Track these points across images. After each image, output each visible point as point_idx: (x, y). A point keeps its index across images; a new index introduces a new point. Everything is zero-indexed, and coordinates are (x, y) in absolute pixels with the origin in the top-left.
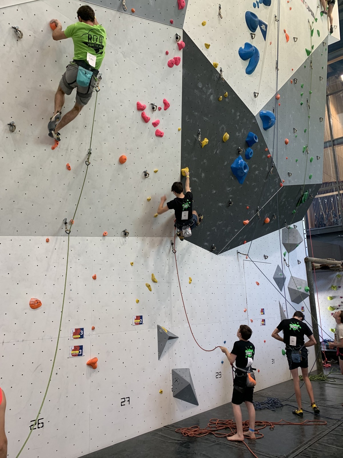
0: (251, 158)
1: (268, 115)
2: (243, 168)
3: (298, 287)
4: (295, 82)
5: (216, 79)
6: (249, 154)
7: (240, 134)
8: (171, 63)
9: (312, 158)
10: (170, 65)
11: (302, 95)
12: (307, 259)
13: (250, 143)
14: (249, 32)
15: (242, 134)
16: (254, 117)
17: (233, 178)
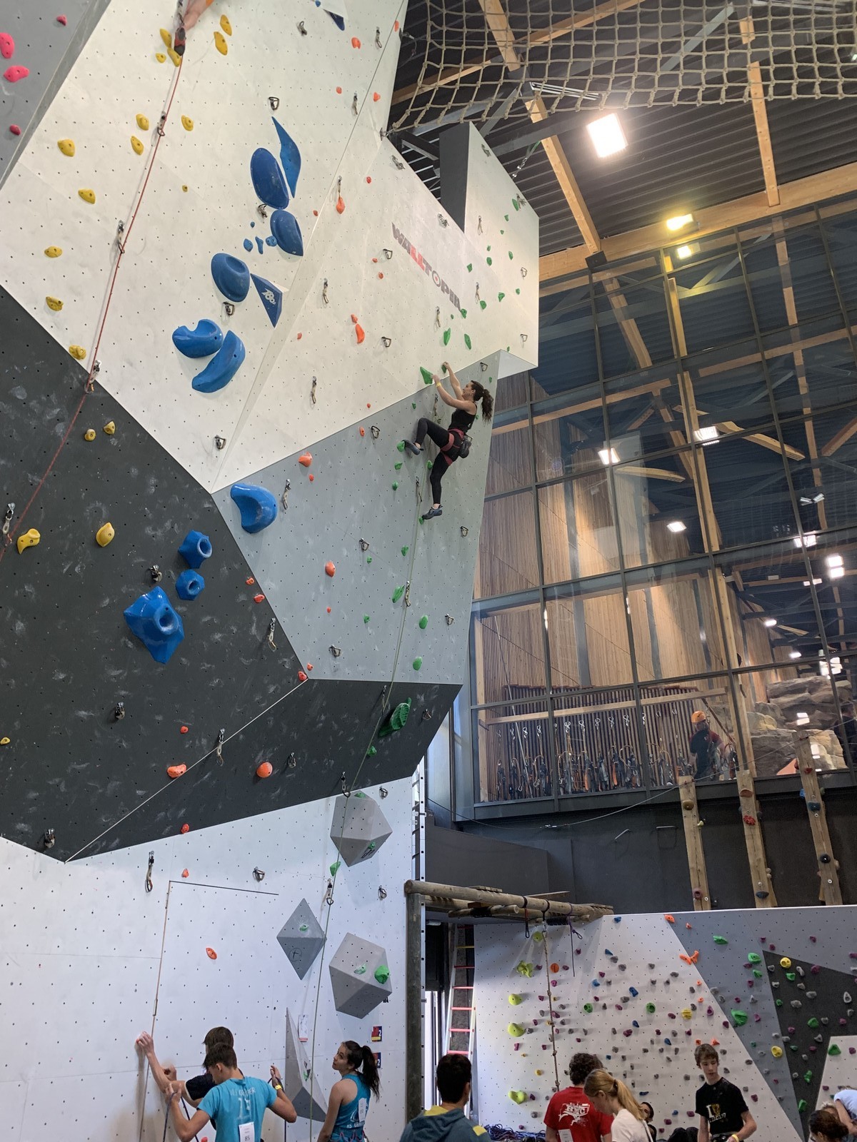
0: (194, 596)
1: (252, 495)
2: (157, 621)
3: (359, 967)
5: (76, 384)
6: (186, 586)
9: (424, 618)
11: (397, 466)
12: (411, 884)
13: (189, 559)
14: (218, 297)
15: (164, 534)
16: (208, 496)
17: (130, 645)
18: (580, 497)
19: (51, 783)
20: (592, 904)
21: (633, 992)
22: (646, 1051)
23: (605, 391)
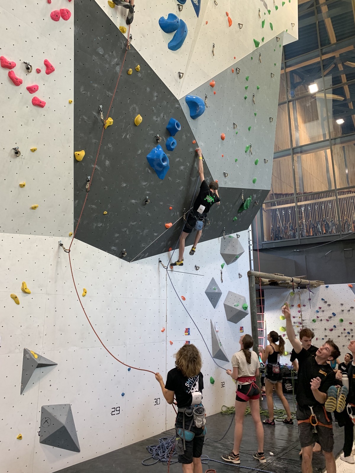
0: (173, 149)
1: (195, 101)
2: (161, 160)
3: (235, 304)
4: (238, 71)
5: (123, 46)
6: (170, 144)
7: (159, 119)
8: (55, 14)
9: (257, 160)
10: (54, 17)
11: (246, 88)
12: (250, 272)
13: (171, 131)
14: (175, 2)
15: (161, 120)
16: (177, 101)
17: (150, 171)
18: (299, 108)
19: (123, 230)
20: (317, 281)
21: (334, 314)
22: (339, 336)
23: (321, 54)
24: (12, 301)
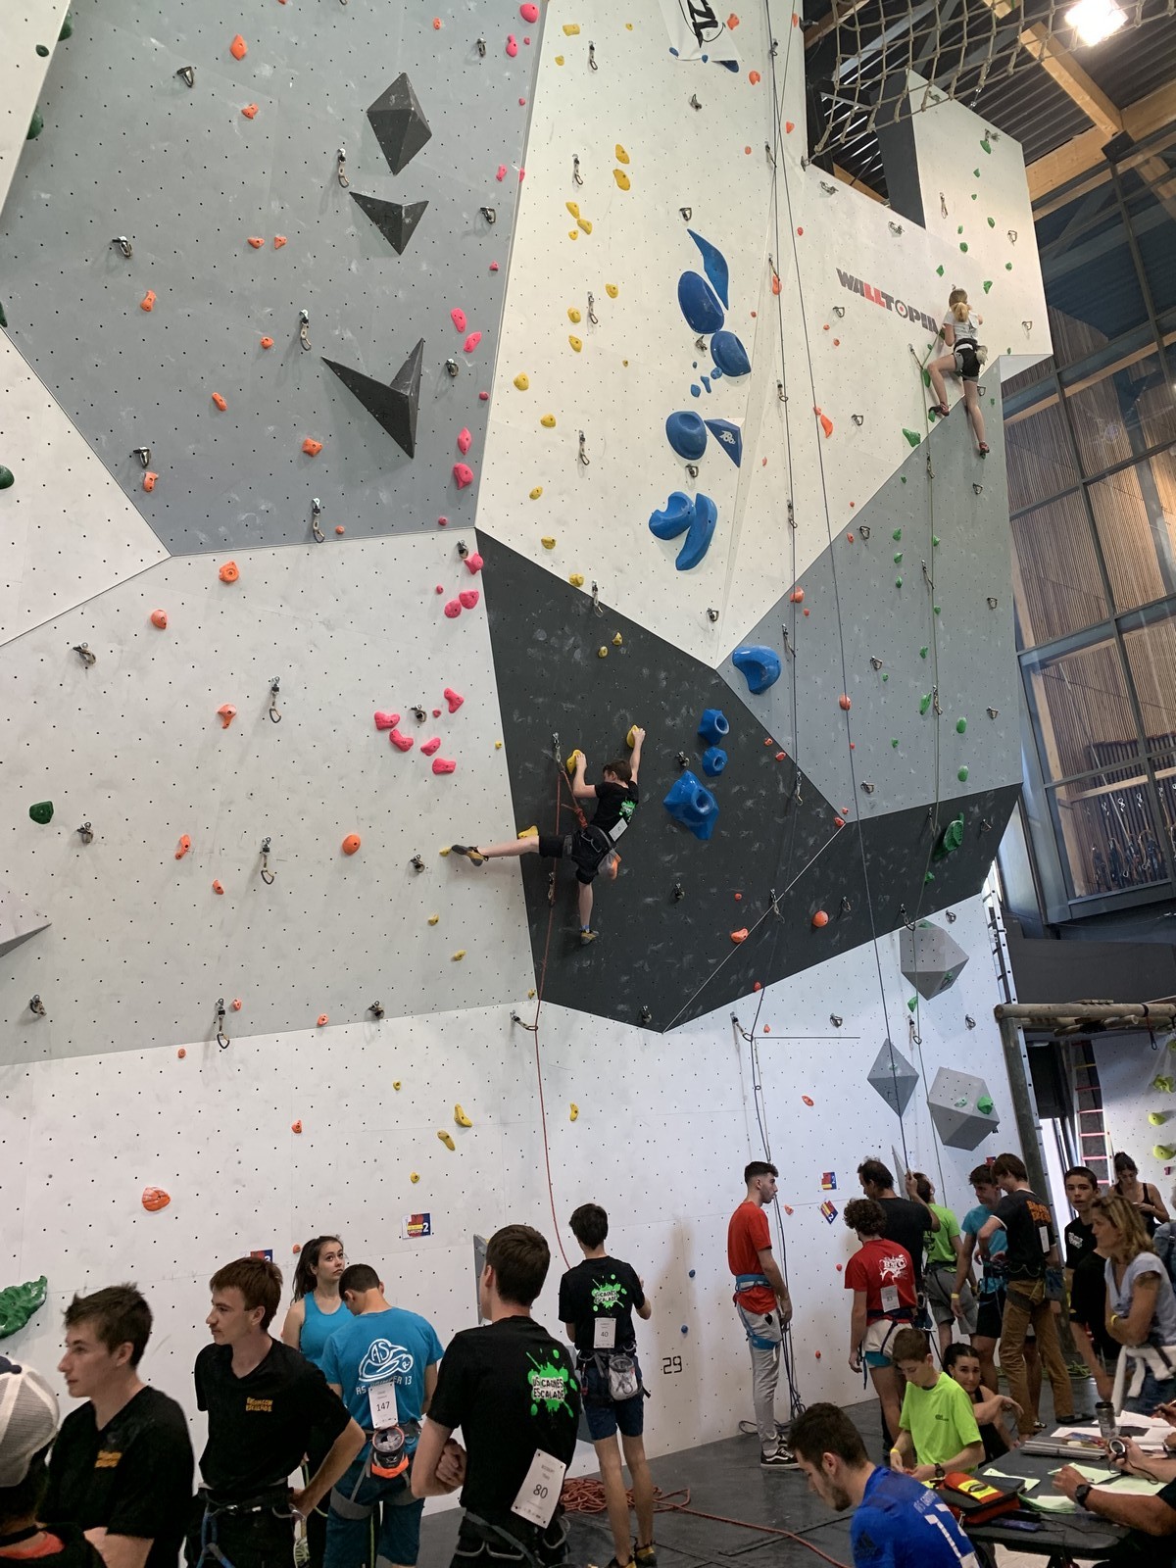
0: (721, 771)
1: (754, 658)
2: (695, 804)
3: (959, 1100)
4: (865, 534)
6: (712, 763)
8: (453, 608)
9: (961, 721)
10: (452, 613)
12: (1004, 1008)
13: (709, 739)
14: (678, 461)
15: (681, 720)
16: (713, 672)
17: (674, 830)
19: (637, 965)
23: (1159, 331)
24: (441, 1143)
